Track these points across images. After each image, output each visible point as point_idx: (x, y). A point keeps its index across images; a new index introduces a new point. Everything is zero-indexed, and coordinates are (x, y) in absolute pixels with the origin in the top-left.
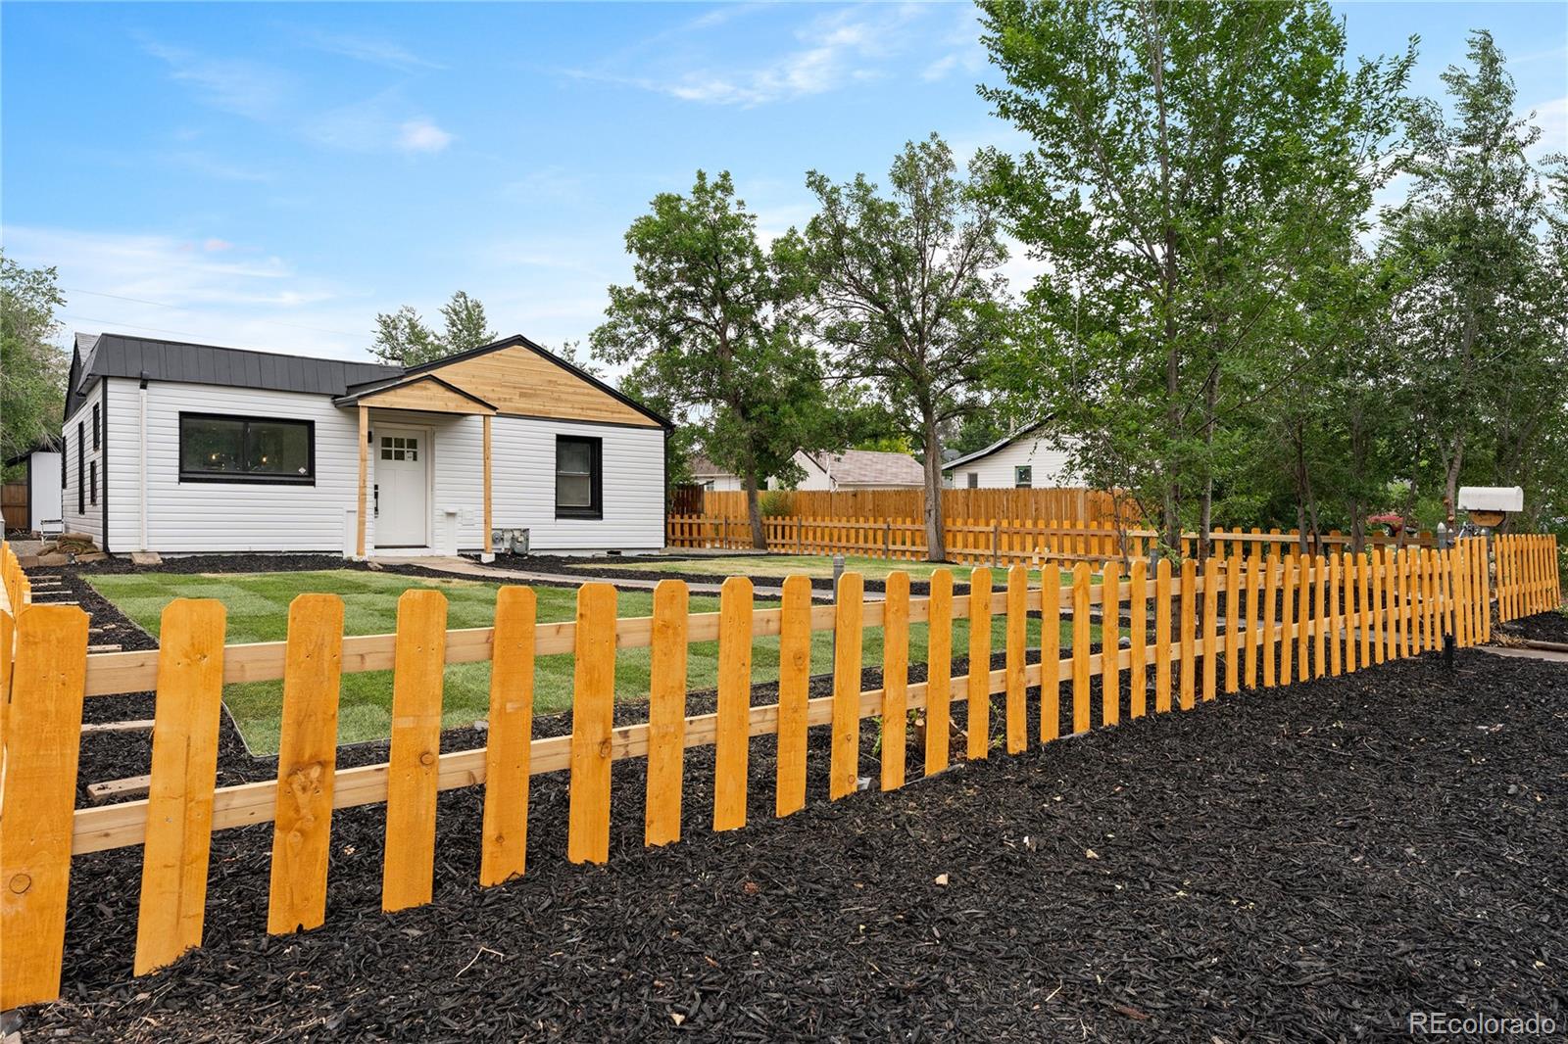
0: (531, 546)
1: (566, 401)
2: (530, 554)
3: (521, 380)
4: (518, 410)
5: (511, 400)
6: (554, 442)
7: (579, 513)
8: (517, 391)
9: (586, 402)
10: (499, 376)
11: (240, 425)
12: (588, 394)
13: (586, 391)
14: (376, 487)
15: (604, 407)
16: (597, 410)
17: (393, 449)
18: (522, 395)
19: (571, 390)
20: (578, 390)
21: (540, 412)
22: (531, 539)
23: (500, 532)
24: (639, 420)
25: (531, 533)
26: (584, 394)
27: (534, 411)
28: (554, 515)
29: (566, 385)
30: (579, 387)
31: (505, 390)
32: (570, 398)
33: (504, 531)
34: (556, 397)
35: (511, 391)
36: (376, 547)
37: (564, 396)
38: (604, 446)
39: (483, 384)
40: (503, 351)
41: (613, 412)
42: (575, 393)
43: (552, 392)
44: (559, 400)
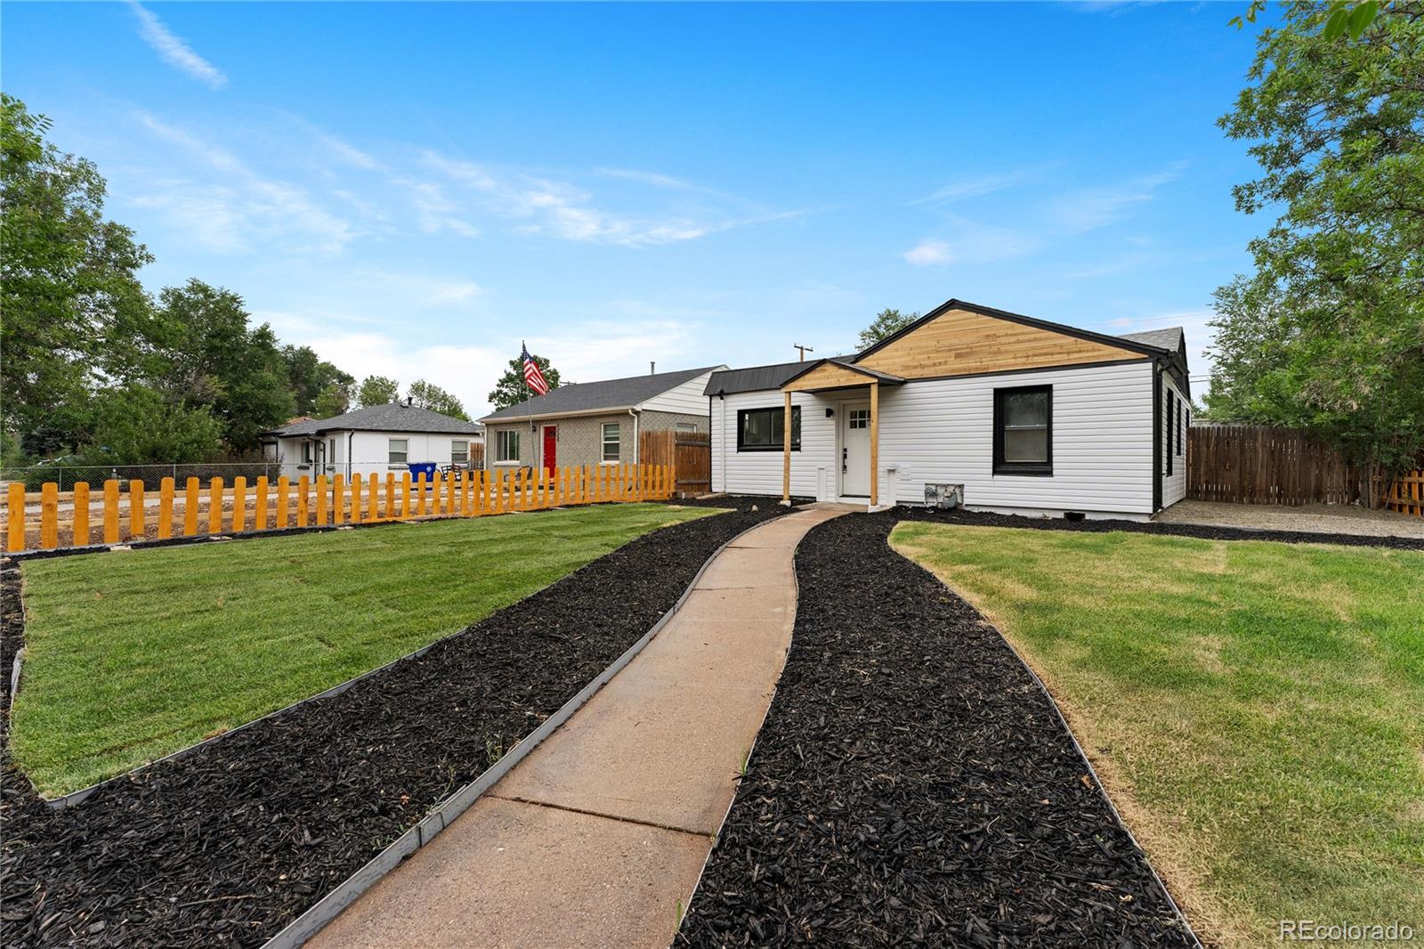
0: (966, 501)
1: (1006, 352)
2: (968, 509)
3: (957, 341)
4: (953, 371)
5: (946, 363)
6: (992, 397)
7: (1029, 469)
8: (953, 354)
9: (1033, 349)
10: (935, 343)
11: (767, 414)
12: (1035, 340)
13: (1032, 336)
14: (845, 450)
15: (1058, 350)
16: (1046, 354)
17: (858, 420)
18: (958, 356)
19: (1015, 339)
20: (1021, 338)
21: (977, 369)
22: (965, 495)
23: (934, 488)
24: (1112, 355)
25: (966, 489)
26: (1029, 341)
27: (970, 369)
28: (991, 471)
29: (1006, 335)
30: (1023, 334)
31: (940, 355)
32: (1013, 347)
33: (937, 486)
34: (994, 349)
35: (948, 354)
36: (844, 496)
37: (1003, 348)
38: (1054, 393)
39: (919, 354)
40: (938, 319)
41: (1068, 353)
42: (1018, 342)
43: (990, 346)
44: (999, 352)
